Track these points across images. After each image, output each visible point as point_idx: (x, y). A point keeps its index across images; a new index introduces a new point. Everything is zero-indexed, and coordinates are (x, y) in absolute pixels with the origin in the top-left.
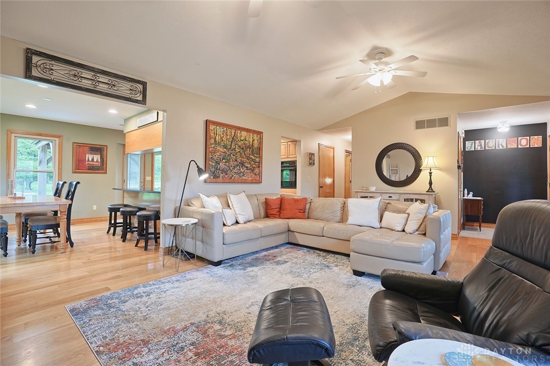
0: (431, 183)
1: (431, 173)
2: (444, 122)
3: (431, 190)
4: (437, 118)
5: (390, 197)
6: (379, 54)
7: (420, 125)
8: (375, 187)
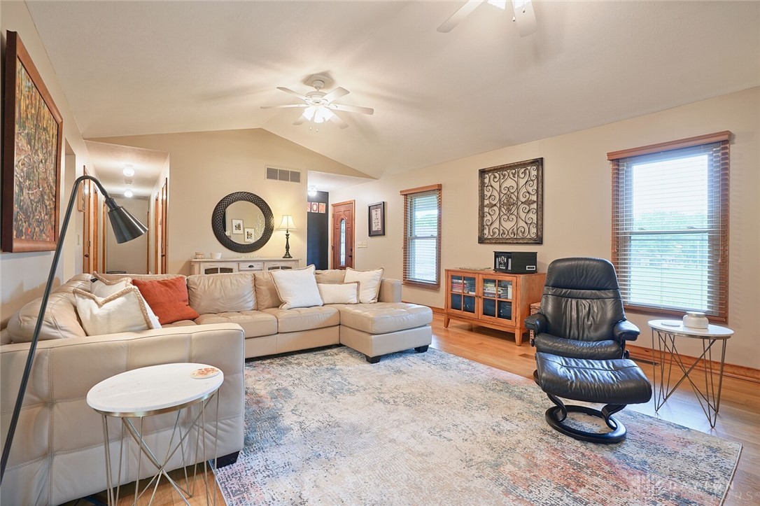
0: (287, 247)
1: (287, 235)
2: (295, 177)
3: (287, 255)
4: (290, 170)
5: (250, 267)
6: (320, 81)
7: (272, 174)
8: (220, 254)
